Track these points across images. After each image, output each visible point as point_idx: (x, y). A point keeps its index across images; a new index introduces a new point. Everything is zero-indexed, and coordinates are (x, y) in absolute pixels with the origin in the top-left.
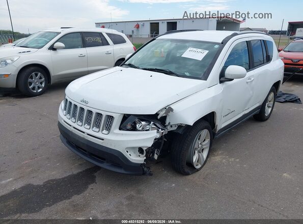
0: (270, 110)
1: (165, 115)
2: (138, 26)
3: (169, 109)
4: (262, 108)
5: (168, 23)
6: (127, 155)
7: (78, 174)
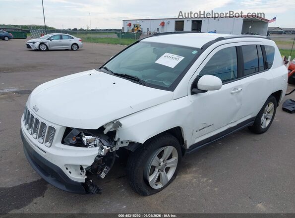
0: (268, 122)
1: (113, 130)
2: (163, 24)
3: (117, 124)
4: (257, 120)
5: (193, 21)
6: (67, 172)
7: (31, 183)
